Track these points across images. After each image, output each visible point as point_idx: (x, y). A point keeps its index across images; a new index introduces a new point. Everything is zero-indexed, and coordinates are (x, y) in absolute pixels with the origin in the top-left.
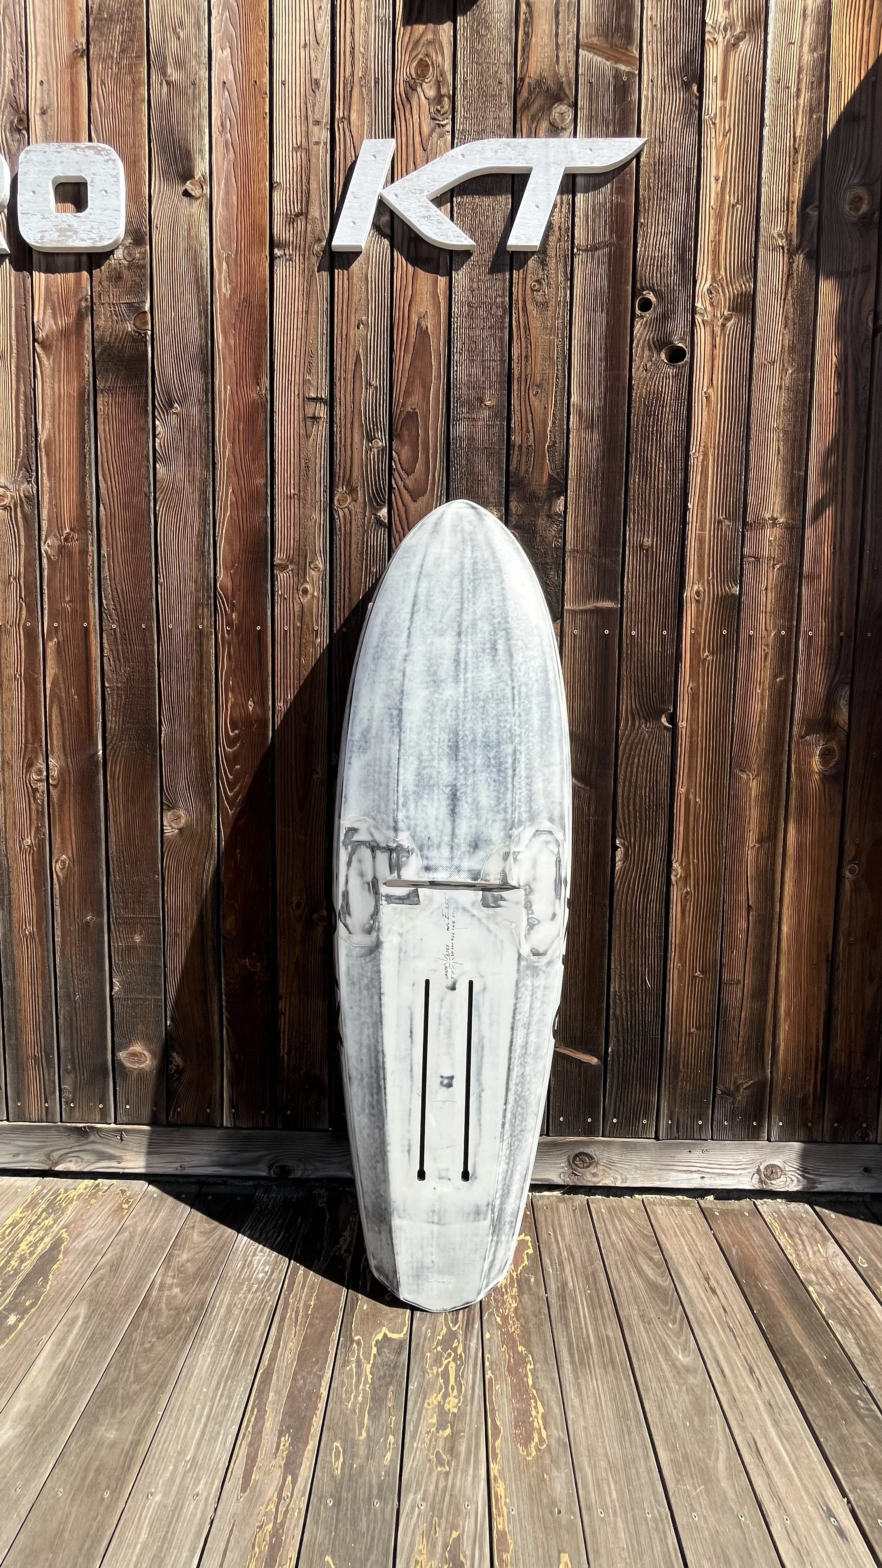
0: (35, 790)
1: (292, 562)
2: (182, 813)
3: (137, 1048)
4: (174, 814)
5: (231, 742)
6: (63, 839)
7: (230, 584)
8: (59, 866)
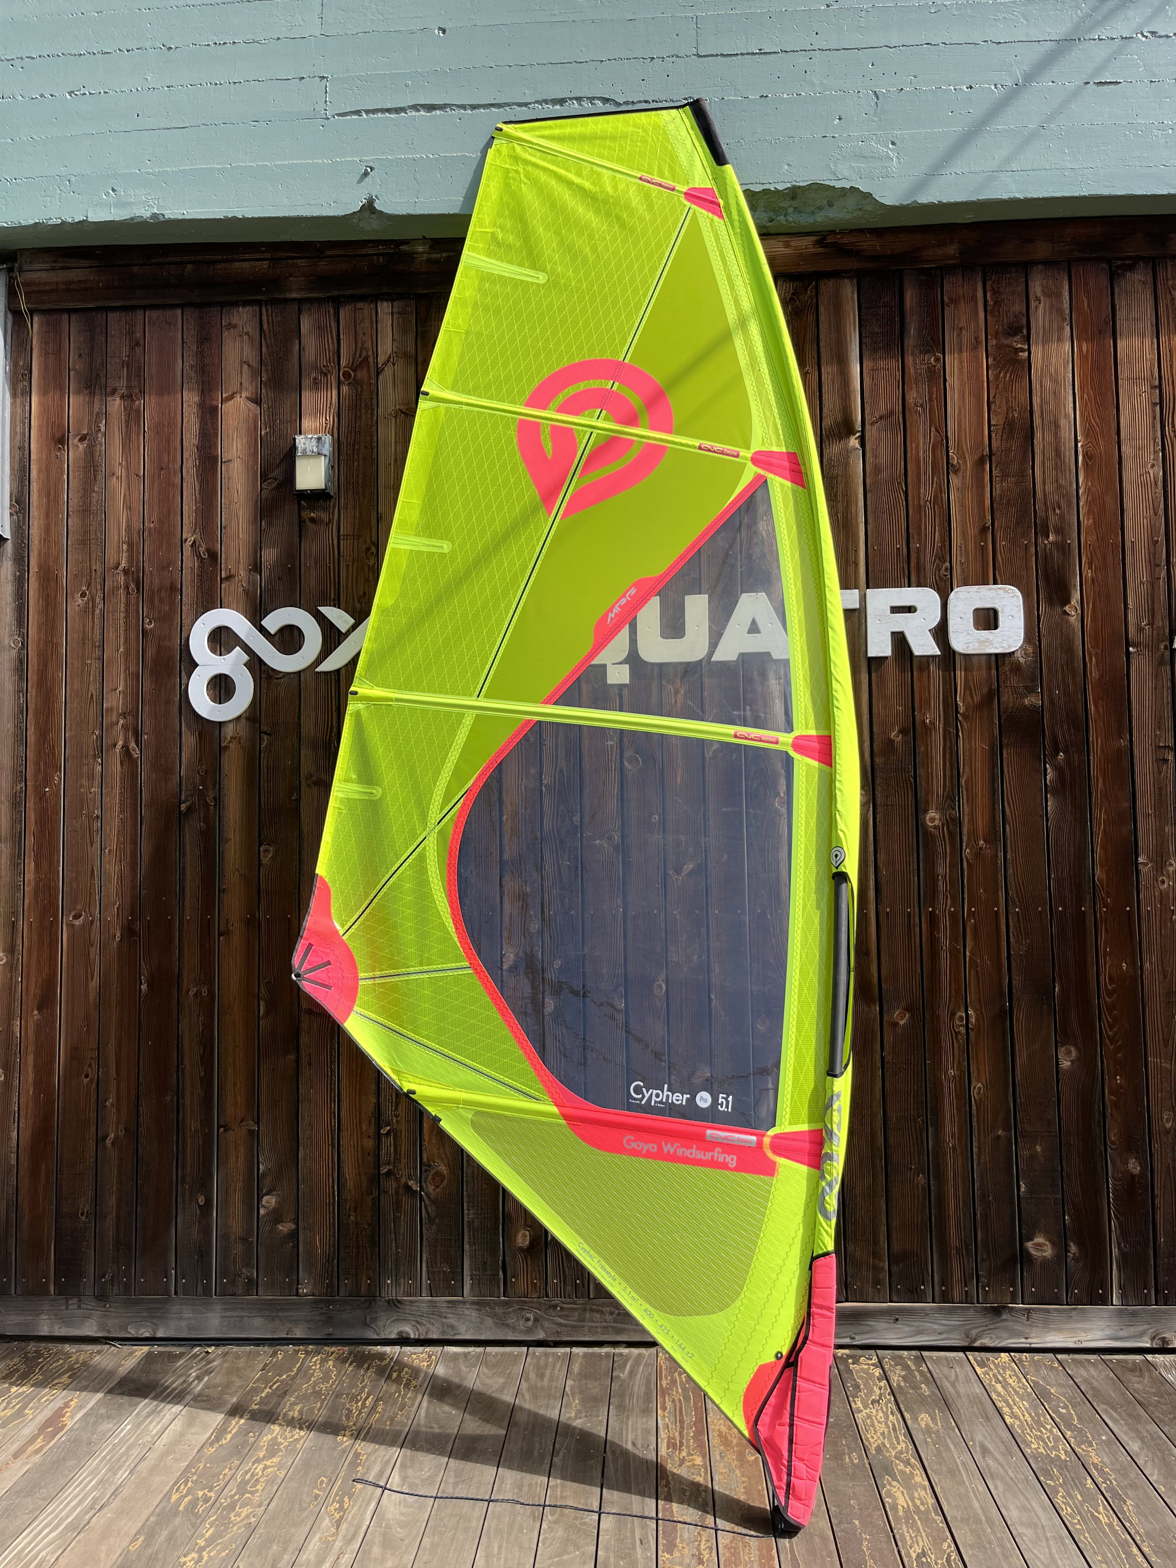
0: (957, 1033)
1: (1151, 861)
2: (1073, 1049)
3: (1039, 1240)
4: (1067, 1049)
5: (1110, 994)
6: (978, 1070)
7: (1105, 877)
8: (976, 1090)
